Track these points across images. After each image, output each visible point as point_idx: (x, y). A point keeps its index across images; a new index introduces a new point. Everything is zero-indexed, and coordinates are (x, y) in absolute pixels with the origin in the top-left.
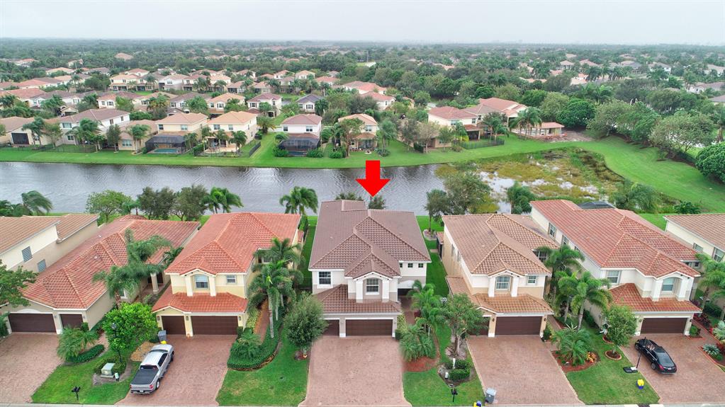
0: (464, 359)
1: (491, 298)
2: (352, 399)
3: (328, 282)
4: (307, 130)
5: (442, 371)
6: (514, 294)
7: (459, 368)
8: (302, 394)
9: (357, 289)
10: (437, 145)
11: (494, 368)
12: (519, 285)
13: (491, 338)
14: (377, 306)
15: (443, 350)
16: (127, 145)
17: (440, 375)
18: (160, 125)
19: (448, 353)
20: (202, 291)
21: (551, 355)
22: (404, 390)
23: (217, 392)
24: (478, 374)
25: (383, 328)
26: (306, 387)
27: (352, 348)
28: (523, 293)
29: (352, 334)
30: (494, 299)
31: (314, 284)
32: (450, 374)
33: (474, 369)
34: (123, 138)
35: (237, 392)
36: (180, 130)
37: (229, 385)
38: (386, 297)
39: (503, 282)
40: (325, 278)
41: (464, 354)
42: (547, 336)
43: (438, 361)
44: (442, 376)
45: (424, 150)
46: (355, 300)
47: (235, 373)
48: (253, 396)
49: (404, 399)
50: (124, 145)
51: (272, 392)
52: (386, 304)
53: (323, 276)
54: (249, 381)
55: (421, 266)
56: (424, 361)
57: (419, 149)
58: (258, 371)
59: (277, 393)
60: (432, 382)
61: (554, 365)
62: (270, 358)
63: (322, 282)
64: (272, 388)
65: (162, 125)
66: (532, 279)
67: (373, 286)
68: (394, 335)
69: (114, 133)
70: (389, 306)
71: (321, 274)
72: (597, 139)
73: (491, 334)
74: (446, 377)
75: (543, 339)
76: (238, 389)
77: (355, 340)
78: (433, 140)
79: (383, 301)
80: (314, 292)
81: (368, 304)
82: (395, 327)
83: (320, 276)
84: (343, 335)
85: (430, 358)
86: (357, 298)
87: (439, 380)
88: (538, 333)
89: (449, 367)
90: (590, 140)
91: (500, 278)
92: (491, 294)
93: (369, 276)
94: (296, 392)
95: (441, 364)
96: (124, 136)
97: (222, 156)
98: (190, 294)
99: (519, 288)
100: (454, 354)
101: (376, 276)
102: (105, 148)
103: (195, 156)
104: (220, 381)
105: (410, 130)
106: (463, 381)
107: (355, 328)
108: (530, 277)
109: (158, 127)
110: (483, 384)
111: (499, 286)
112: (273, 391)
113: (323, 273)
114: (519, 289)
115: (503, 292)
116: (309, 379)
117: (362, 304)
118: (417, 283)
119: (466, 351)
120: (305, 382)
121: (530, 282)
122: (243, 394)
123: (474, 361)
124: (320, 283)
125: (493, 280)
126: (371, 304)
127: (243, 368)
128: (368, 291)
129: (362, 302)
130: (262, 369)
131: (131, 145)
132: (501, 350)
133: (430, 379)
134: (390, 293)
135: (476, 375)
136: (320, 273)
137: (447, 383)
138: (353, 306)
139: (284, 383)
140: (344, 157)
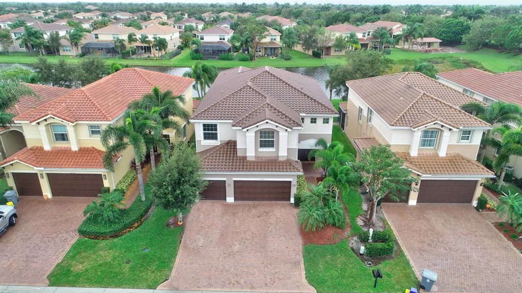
0: (381, 230)
1: (414, 158)
2: (233, 280)
3: (214, 137)
4: (221, 39)
5: (355, 244)
6: (442, 153)
7: (376, 241)
8: (166, 272)
9: (248, 144)
10: (332, 52)
11: (423, 242)
12: (448, 142)
13: (413, 207)
14: (273, 164)
15: (353, 219)
16: (67, 50)
17: (353, 249)
18: (95, 35)
19: (360, 222)
20: (61, 145)
21: (494, 228)
22: (306, 269)
23: (54, 266)
24: (403, 248)
25: (280, 192)
26: (173, 262)
27: (240, 214)
28: (453, 152)
29: (242, 199)
30: (417, 158)
31: (197, 139)
32: (366, 248)
33: (397, 244)
34: (63, 44)
35: (80, 267)
36: (112, 39)
37: (73, 257)
38: (283, 154)
39: (430, 137)
40: (210, 132)
41: (381, 224)
42: (482, 204)
43: (348, 232)
44: (355, 251)
45: (322, 56)
46: (246, 157)
47: (86, 242)
48: (99, 273)
49: (305, 281)
50: (64, 50)
51: (126, 268)
52: (283, 162)
53: (208, 130)
54: (101, 253)
55: (326, 121)
56: (330, 232)
57: (317, 55)
58: (116, 240)
59: (133, 269)
60: (343, 259)
61: (501, 240)
62: (136, 225)
63: (207, 137)
64: (128, 262)
65: (97, 35)
66: (466, 134)
67: (267, 139)
68: (292, 200)
69: (55, 39)
70: (286, 165)
71: (206, 127)
72: (471, 51)
73: (413, 202)
74: (362, 252)
75: (477, 209)
76: (82, 263)
77: (244, 205)
78: (328, 48)
79: (280, 159)
80: (198, 150)
81: (261, 162)
82: (294, 191)
83: (204, 130)
84: (230, 199)
85: (339, 228)
86: (247, 155)
87: (351, 257)
88: (470, 201)
89: (364, 239)
90: (464, 52)
91: (426, 133)
92: (414, 153)
93: (263, 126)
94: (159, 269)
95: (353, 236)
96: (63, 42)
97: (146, 59)
98: (47, 147)
99: (448, 145)
100: (368, 223)
101: (271, 125)
102: (49, 53)
103: (123, 58)
104: (63, 252)
105: (310, 37)
106: (384, 259)
107: (245, 191)
108: (465, 132)
109: (94, 36)
110: (412, 263)
111: (424, 143)
112: (128, 266)
113: (208, 125)
114: (450, 147)
115: (428, 150)
116: (180, 252)
117: (254, 162)
118: (321, 142)
119: (384, 221)
120: (173, 255)
121: (463, 138)
122: (87, 270)
123: (395, 233)
124: (205, 138)
125: (418, 135)
126: (265, 162)
127: (97, 236)
128: (261, 146)
129: (254, 159)
130: (123, 237)
131: (70, 50)
132: (428, 220)
133: (339, 255)
134: (288, 149)
135: (402, 251)
136: (204, 125)
137: (363, 260)
138: (243, 163)
139: (144, 257)
140: (251, 60)
